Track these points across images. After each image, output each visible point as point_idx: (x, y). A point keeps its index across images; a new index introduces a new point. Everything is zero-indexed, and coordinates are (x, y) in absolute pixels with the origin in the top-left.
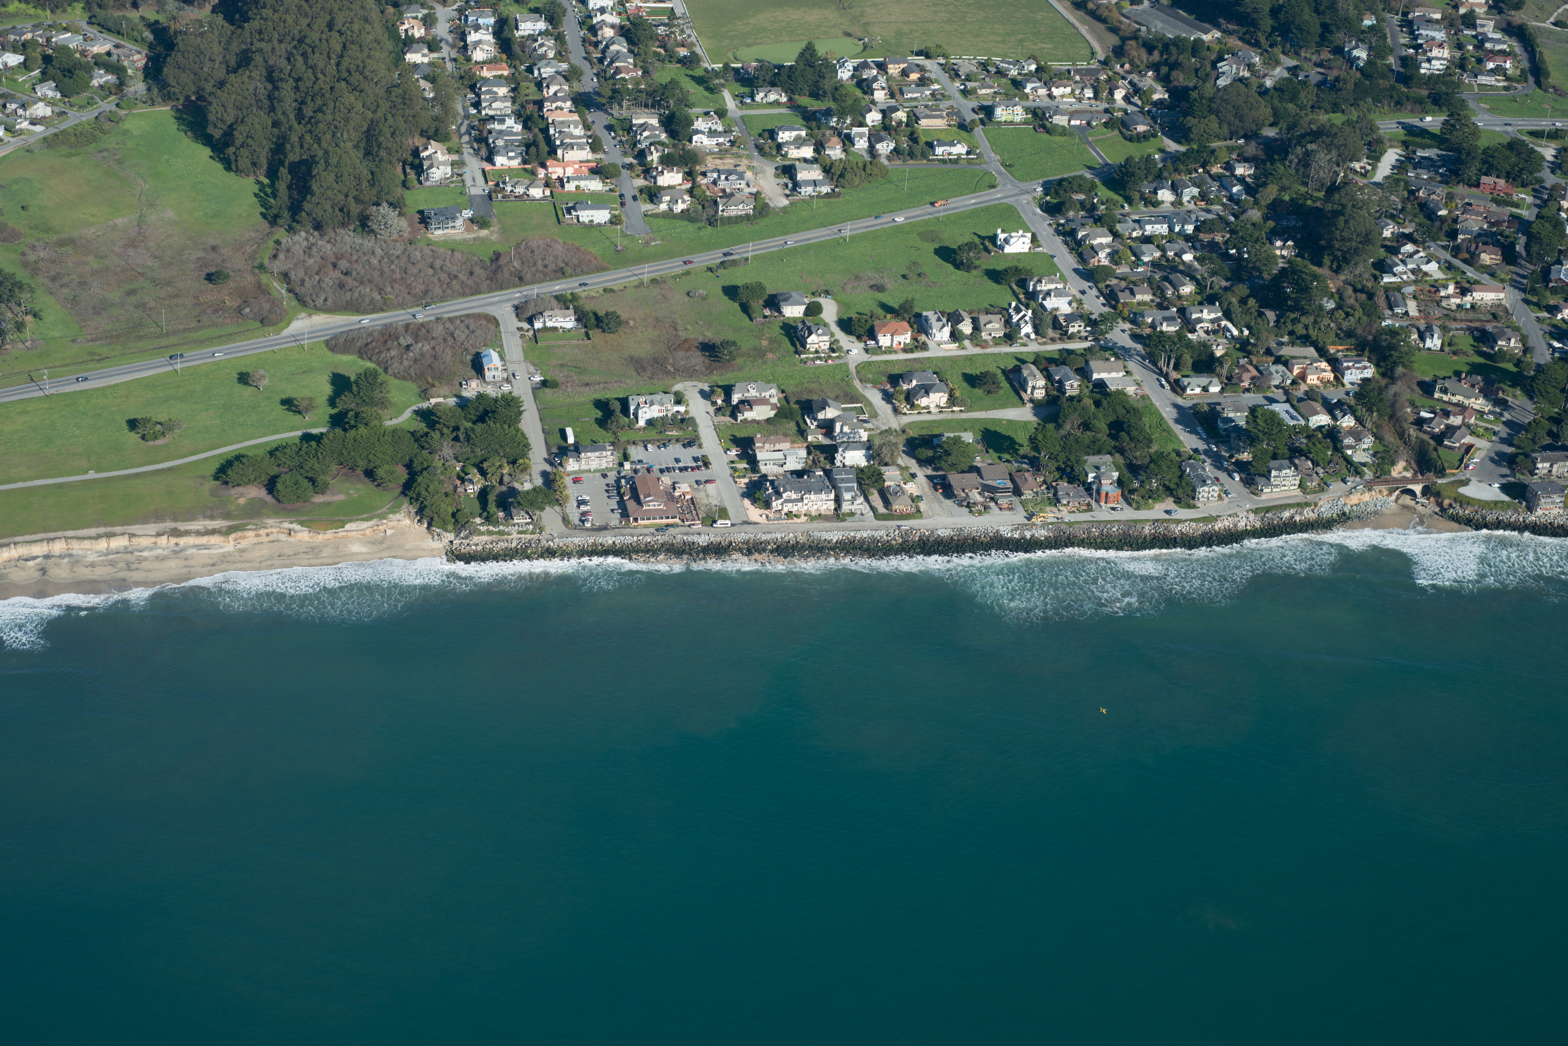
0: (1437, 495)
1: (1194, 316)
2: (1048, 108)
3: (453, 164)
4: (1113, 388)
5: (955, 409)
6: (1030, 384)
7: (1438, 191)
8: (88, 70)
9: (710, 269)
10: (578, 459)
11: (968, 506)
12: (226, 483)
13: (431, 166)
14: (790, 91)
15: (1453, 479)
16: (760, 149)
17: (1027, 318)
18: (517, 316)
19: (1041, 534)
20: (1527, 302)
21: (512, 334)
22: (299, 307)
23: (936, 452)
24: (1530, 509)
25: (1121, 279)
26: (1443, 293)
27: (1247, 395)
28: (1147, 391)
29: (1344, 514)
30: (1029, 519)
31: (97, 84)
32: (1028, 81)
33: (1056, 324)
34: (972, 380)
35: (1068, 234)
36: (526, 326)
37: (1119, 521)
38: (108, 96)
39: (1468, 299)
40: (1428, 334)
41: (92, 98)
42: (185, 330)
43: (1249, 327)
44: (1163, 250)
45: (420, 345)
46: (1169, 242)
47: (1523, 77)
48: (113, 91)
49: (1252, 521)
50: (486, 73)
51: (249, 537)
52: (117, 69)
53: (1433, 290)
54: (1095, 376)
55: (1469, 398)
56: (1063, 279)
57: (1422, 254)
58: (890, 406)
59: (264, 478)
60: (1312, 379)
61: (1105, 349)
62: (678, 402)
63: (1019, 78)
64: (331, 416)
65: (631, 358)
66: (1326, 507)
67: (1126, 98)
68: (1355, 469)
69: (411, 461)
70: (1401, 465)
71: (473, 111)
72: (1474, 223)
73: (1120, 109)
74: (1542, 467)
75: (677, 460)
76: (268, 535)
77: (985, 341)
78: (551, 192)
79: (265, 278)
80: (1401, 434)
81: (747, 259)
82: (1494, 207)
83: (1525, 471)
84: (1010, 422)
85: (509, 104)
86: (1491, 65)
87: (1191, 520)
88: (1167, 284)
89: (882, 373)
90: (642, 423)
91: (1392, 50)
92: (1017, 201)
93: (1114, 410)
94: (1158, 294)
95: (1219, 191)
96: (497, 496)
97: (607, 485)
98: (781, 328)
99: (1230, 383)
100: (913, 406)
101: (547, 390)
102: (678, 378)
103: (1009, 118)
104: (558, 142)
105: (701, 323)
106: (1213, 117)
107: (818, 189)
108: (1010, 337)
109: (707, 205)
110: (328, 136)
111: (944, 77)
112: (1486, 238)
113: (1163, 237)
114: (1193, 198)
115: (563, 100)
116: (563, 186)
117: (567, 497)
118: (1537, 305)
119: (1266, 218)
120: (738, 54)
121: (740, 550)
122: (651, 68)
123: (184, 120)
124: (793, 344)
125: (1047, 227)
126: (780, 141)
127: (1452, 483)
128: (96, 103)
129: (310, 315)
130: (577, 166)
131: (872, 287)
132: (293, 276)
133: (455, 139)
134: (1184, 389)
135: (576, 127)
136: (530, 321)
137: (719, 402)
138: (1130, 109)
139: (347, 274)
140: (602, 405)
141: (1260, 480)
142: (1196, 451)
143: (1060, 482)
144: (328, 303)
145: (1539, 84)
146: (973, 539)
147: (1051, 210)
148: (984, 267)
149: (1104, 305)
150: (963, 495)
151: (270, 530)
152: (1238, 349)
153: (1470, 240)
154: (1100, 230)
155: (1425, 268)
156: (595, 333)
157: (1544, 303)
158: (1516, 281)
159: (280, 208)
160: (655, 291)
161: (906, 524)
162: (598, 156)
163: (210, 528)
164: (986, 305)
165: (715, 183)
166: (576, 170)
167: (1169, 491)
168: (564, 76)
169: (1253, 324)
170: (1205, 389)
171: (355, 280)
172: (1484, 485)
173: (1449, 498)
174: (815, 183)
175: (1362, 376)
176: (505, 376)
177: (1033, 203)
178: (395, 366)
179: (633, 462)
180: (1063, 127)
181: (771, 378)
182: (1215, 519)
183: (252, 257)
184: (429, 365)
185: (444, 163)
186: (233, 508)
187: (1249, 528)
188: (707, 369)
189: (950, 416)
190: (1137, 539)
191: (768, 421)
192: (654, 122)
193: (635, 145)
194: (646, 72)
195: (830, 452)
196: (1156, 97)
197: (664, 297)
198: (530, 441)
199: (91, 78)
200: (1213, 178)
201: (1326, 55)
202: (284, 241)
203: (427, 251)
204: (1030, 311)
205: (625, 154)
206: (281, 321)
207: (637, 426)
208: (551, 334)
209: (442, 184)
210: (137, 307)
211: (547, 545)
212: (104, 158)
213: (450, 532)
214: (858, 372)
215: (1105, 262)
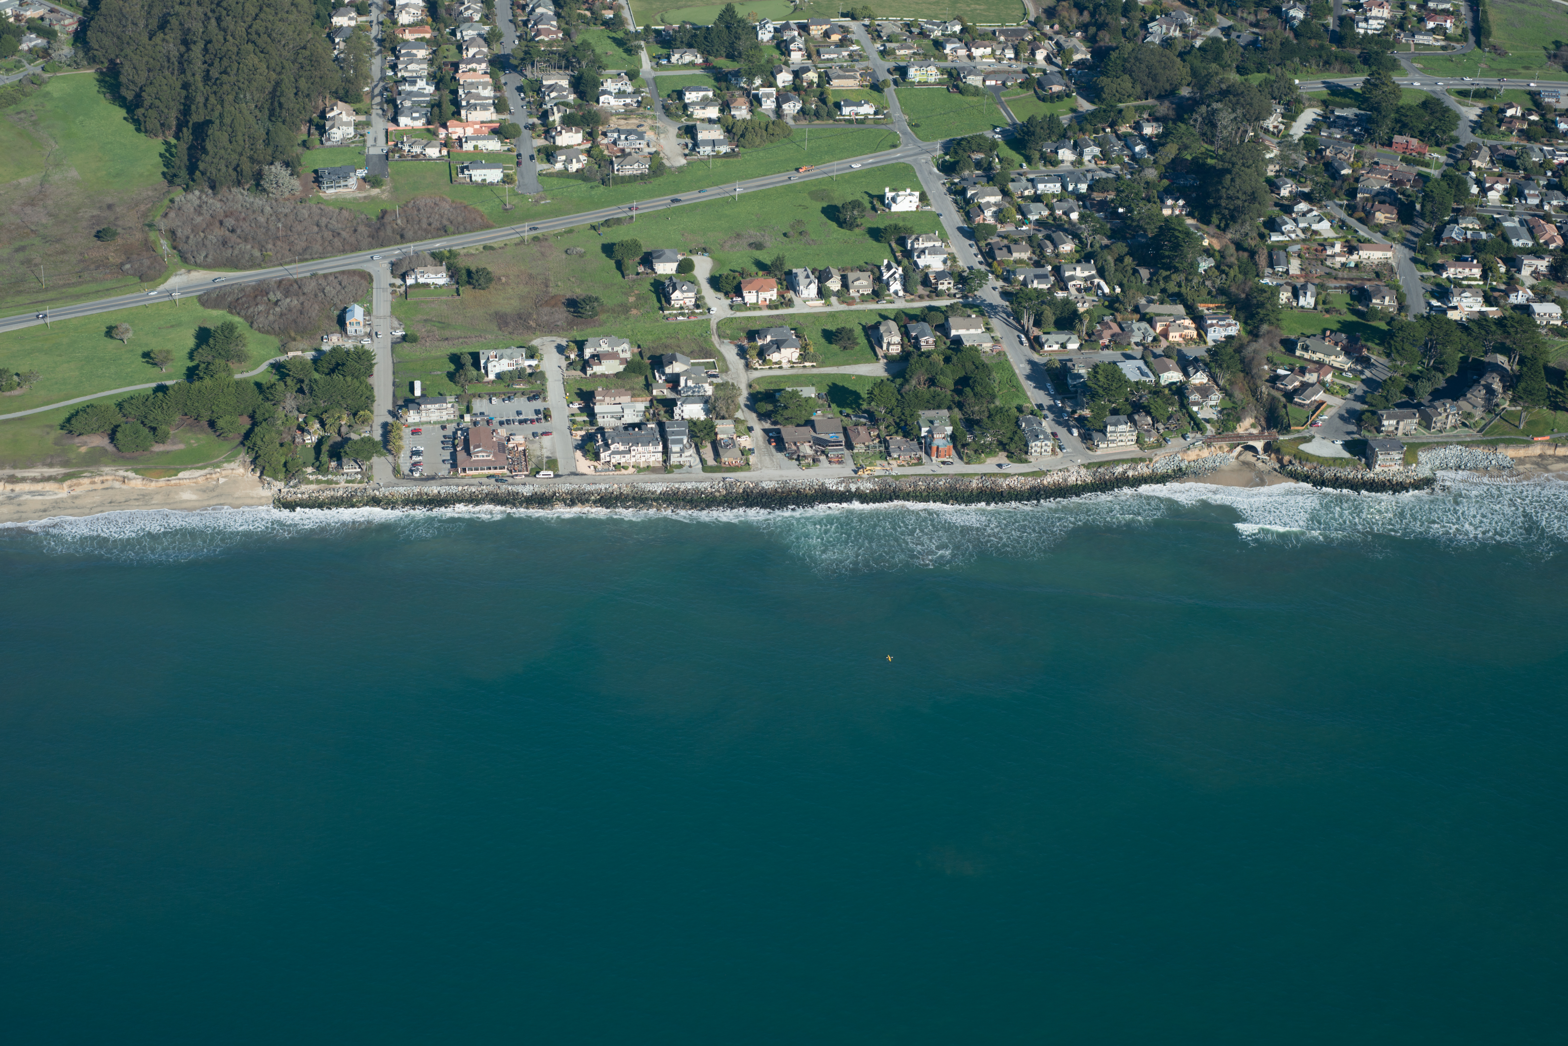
0: (1278, 451)
1: (1067, 274)
2: (963, 68)
3: (357, 125)
4: (967, 343)
5: (807, 364)
6: (885, 340)
7: (1345, 150)
8: (18, 33)
9: (593, 227)
10: (419, 411)
11: (798, 459)
12: (70, 432)
13: (332, 127)
14: (706, 52)
15: (1296, 435)
16: (666, 109)
17: (897, 276)
18: (392, 272)
19: (867, 486)
20: (1415, 260)
21: (384, 290)
22: (180, 263)
23: (775, 406)
24: (1369, 466)
25: (1003, 237)
26: (1329, 252)
27: (1106, 352)
28: (1004, 347)
29: (1180, 470)
30: (856, 472)
31: (26, 48)
32: (947, 41)
33: (926, 282)
34: (830, 336)
35: (957, 192)
36: (399, 282)
37: (947, 475)
38: (36, 60)
39: (1355, 257)
40: (1301, 292)
41: (20, 61)
42: (64, 286)
43: (1121, 285)
44: (1051, 209)
45: (288, 300)
46: (1060, 201)
47: (1464, 37)
48: (41, 54)
49: (1086, 476)
50: (408, 36)
51: (84, 484)
52: (48, 33)
53: (1320, 248)
54: (954, 333)
55: (1329, 355)
56: (943, 238)
57: (1315, 213)
58: (743, 361)
59: (108, 428)
60: (1175, 337)
61: (971, 306)
62: (532, 357)
63: (941, 39)
64: (189, 369)
65: (496, 313)
66: (1161, 462)
67: (1048, 59)
68: (1197, 425)
69: (254, 412)
70: (1248, 422)
71: (390, 73)
72: (1376, 182)
73: (1039, 70)
74: (1388, 424)
75: (519, 413)
76: (103, 482)
77: (853, 298)
78: (448, 152)
79: (153, 235)
80: (1254, 391)
81: (632, 217)
82: (1401, 167)
83: (1372, 428)
84: (860, 377)
85: (425, 66)
86: (1431, 25)
87: (1020, 475)
88: (1048, 242)
89: (742, 329)
90: (492, 376)
91: (1330, 10)
92: (915, 160)
93: (963, 366)
94: (1038, 252)
95: (1122, 150)
96: (331, 446)
97: (445, 437)
98: (652, 284)
99: (1090, 340)
100: (765, 361)
101: (405, 344)
102: (538, 333)
103: (923, 78)
104: (464, 103)
105: (573, 280)
106: (1127, 77)
107: (716, 149)
108: (877, 295)
109: (603, 163)
110: (231, 97)
111: (865, 38)
112: (1384, 197)
113: (1054, 195)
114: (1094, 157)
115: (479, 62)
116: (461, 146)
117: (400, 448)
118: (1423, 263)
119: (1162, 177)
120: (666, 16)
121: (564, 501)
122: (573, 30)
123: (106, 82)
124: (659, 301)
125: (941, 187)
126: (687, 101)
127: (1295, 439)
128: (23, 66)
129: (189, 271)
130: (477, 127)
131: (750, 245)
132: (179, 233)
133: (366, 100)
134: (1042, 346)
135: (485, 88)
136: (403, 277)
137: (572, 356)
138: (1050, 69)
139: (233, 231)
140: (455, 359)
141: (1097, 436)
142: (1040, 406)
143: (894, 437)
144: (209, 260)
145: (1478, 43)
146: (798, 492)
147: (947, 168)
148: (869, 225)
149: (981, 263)
150: (794, 448)
151: (105, 478)
152: (1106, 307)
153: (1367, 199)
154: (989, 189)
155: (1315, 227)
156: (466, 290)
157: (1431, 262)
158: (1408, 240)
159: (179, 167)
160: (535, 249)
161: (731, 476)
162: (503, 117)
163: (46, 475)
164: (861, 263)
165: (615, 143)
166: (476, 131)
167: (1003, 446)
168: (485, 40)
169: (1125, 281)
170: (1063, 346)
171: (239, 237)
172: (1327, 442)
173: (1289, 454)
174: (714, 143)
175: (1226, 333)
176: (368, 330)
177: (931, 163)
178: (261, 321)
179: (476, 415)
180: (976, 87)
181: (630, 333)
182: (1044, 473)
183: (145, 215)
184: (295, 321)
185: (347, 124)
186: (72, 456)
187: (1079, 482)
188: (568, 324)
189: (801, 371)
190: (963, 492)
191: (617, 375)
192: (565, 83)
193: (541, 106)
194: (567, 34)
195: (669, 405)
196: (1077, 57)
197: (543, 254)
198: (376, 393)
199: (20, 42)
200: (1119, 137)
201: (1263, 14)
202: (177, 199)
203: (315, 210)
204: (900, 269)
205: (530, 114)
206: (160, 276)
207: (486, 379)
208: (422, 290)
209: (344, 144)
210: (22, 263)
211: (372, 494)
212: (21, 119)
213: (281, 480)
214: (718, 328)
215: (990, 221)
